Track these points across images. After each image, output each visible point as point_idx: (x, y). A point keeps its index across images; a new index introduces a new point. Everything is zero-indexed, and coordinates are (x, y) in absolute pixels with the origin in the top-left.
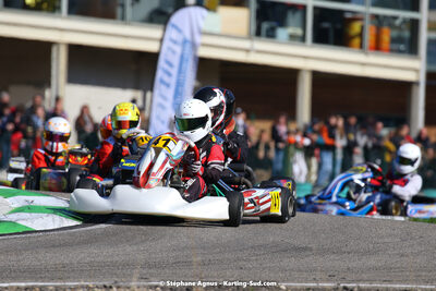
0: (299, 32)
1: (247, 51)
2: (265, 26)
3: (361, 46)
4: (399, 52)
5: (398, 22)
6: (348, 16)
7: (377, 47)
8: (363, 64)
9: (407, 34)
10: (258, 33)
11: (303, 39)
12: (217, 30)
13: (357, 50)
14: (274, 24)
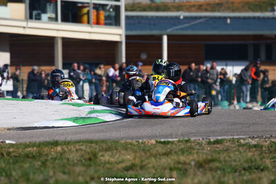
0: (54, 16)
1: (24, 28)
2: (35, 13)
3: (88, 23)
4: (110, 24)
5: (108, 8)
6: (79, 5)
7: (98, 23)
8: (90, 33)
9: (113, 14)
10: (31, 17)
11: (56, 19)
12: (8, 16)
13: (87, 25)
14: (39, 12)
